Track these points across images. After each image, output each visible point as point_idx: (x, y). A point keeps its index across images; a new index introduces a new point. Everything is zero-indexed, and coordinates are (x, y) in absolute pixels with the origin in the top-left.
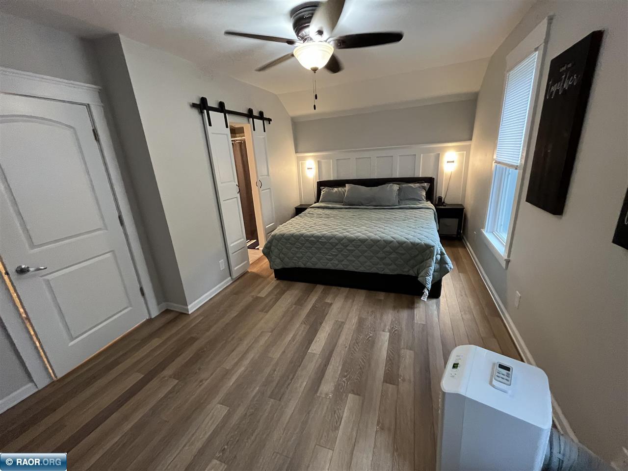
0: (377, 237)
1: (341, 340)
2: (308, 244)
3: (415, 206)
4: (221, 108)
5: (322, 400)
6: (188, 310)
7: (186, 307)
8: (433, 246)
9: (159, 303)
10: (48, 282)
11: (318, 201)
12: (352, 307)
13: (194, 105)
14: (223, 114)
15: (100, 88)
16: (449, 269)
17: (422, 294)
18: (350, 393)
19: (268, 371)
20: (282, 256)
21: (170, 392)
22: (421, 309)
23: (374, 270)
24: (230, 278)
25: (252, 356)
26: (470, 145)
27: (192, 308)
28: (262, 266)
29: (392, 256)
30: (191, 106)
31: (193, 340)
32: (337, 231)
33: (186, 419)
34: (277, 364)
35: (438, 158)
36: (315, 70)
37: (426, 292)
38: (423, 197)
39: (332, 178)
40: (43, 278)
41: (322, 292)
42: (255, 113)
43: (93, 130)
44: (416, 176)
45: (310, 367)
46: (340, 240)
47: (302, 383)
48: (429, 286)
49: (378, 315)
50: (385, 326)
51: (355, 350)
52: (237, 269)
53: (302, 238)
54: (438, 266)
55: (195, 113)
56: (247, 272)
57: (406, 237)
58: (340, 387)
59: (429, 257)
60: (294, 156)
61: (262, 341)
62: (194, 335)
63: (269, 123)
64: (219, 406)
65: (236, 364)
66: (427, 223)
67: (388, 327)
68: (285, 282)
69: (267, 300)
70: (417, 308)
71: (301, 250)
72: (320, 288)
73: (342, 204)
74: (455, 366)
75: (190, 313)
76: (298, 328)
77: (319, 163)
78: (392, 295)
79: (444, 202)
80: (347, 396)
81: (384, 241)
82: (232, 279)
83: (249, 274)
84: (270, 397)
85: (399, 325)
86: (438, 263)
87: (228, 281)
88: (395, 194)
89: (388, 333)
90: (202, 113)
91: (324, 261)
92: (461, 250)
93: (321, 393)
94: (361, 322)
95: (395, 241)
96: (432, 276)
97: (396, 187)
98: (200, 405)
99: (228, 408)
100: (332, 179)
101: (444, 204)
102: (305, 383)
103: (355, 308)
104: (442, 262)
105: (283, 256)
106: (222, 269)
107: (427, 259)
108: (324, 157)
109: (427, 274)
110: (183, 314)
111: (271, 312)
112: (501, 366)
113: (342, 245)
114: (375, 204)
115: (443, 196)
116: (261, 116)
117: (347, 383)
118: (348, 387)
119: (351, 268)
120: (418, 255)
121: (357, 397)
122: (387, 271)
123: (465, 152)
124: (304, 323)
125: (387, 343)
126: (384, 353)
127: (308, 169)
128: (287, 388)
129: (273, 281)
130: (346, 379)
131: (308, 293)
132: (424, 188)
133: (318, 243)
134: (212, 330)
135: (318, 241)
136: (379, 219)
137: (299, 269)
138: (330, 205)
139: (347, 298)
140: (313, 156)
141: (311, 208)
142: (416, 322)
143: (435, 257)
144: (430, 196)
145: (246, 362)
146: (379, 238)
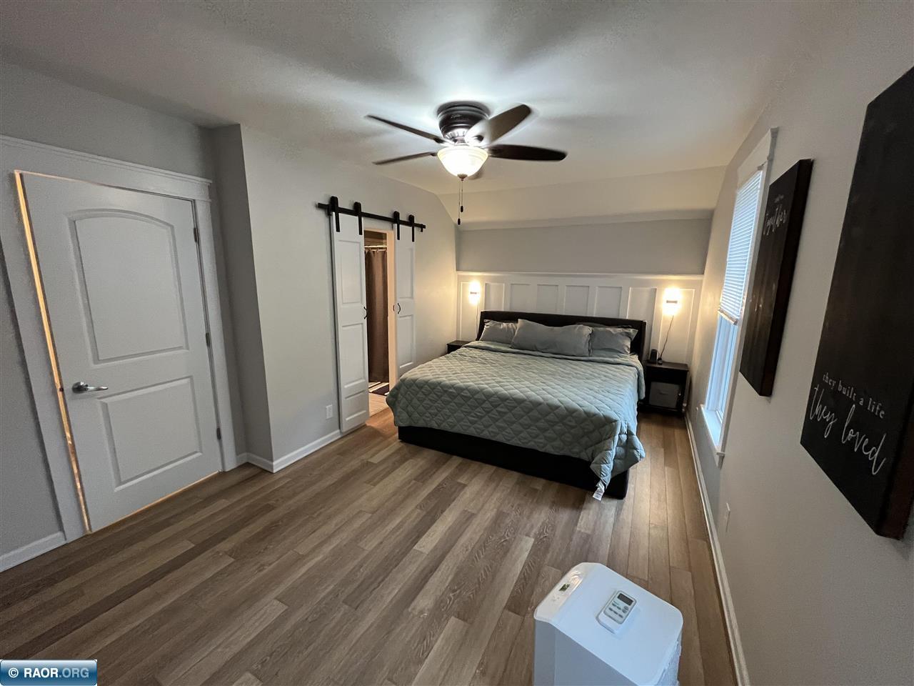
0: (540, 399)
1: (463, 540)
2: (446, 398)
3: (611, 360)
4: (356, 210)
5: (413, 617)
6: (272, 467)
7: (271, 463)
8: (616, 421)
9: (238, 453)
10: (105, 406)
11: (478, 339)
12: (492, 495)
13: (320, 206)
14: (357, 218)
15: (211, 182)
16: (639, 457)
17: (594, 489)
18: (453, 615)
19: (350, 566)
20: (410, 409)
21: (220, 573)
22: (591, 512)
23: (531, 445)
24: (338, 431)
25: (338, 542)
26: (702, 281)
27: (279, 464)
28: (386, 420)
29: (557, 428)
30: (316, 206)
31: (270, 508)
32: (487, 384)
33: (231, 612)
34: (367, 557)
35: (653, 294)
36: (463, 177)
37: (601, 487)
38: (626, 349)
39: (503, 308)
40: (102, 400)
41: (457, 467)
42: (403, 217)
43: (195, 229)
44: (621, 317)
45: (410, 570)
46: (488, 396)
47: (392, 591)
48: (607, 478)
49: (526, 512)
50: (532, 527)
51: (479, 556)
52: (349, 420)
53: (439, 387)
54: (622, 451)
55: (321, 214)
56: (365, 426)
57: (580, 402)
58: (442, 605)
59: (608, 436)
60: (453, 274)
61: (357, 524)
62: (270, 502)
63: (422, 231)
64: (276, 602)
65: (314, 549)
66: (619, 387)
67: (535, 530)
68: (412, 446)
69: (381, 468)
70: (585, 509)
71: (436, 404)
72: (456, 461)
73: (510, 346)
74: (564, 588)
75: (275, 471)
76: (410, 513)
77: (487, 287)
78: (556, 485)
79: (660, 359)
80: (447, 619)
81: (547, 404)
82: (341, 432)
83: (365, 430)
84: (345, 602)
85: (552, 530)
86: (622, 446)
87: (335, 435)
88: (585, 339)
89: (533, 540)
90: (329, 215)
91: (465, 424)
92: (677, 433)
93: (414, 609)
94: (499, 517)
95: (563, 406)
96: (612, 464)
97: (587, 330)
98: (253, 597)
99: (286, 607)
100: (503, 310)
101: (660, 362)
102: (397, 591)
103: (497, 495)
104: (629, 446)
105: (412, 410)
106: (328, 417)
107: (605, 439)
108: (495, 280)
109: (604, 461)
110: (266, 472)
111: (381, 484)
112: (622, 597)
113: (491, 403)
114: (554, 351)
115: (659, 350)
116: (411, 222)
117: (454, 601)
118: (454, 606)
119: (500, 438)
120: (594, 430)
121: (461, 622)
122: (549, 449)
123: (694, 290)
124: (420, 506)
125: (526, 554)
126: (519, 567)
127: (471, 293)
128: (371, 593)
129: (395, 443)
130: (454, 596)
131: (437, 465)
132: (628, 335)
133: (459, 397)
134: (297, 498)
135: (459, 394)
136: (553, 374)
137: (431, 430)
138: (492, 347)
139: (491, 479)
140: (479, 276)
141: (465, 347)
142: (578, 529)
143: (617, 437)
144: (637, 346)
145: (327, 549)
146: (542, 400)
